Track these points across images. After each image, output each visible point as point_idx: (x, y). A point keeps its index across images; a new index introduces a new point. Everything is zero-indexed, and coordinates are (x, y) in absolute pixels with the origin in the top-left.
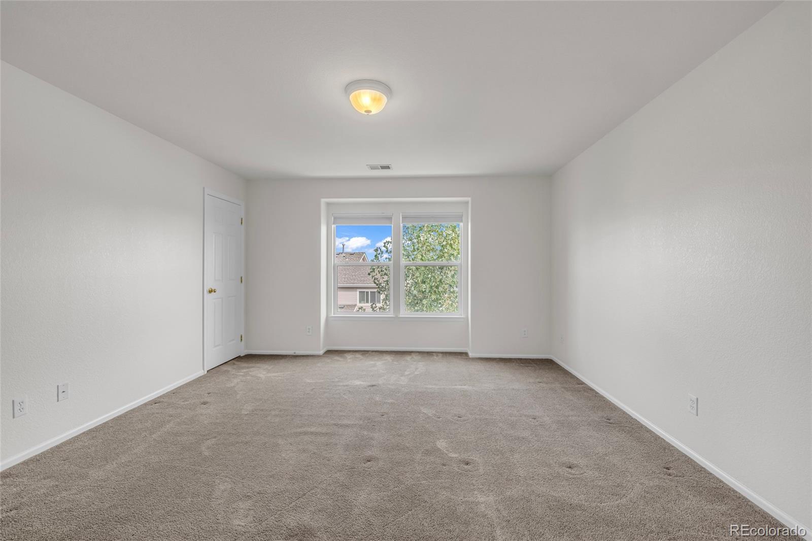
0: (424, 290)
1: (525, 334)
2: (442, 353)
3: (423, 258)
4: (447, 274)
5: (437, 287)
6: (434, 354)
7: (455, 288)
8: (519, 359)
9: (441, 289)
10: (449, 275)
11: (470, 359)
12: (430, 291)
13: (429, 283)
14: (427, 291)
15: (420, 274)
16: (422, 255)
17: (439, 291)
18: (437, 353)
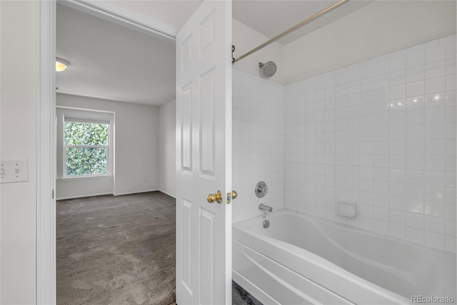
0: (77, 163)
1: (146, 181)
2: (95, 196)
3: (75, 142)
4: (96, 152)
5: (88, 161)
6: (90, 197)
7: (102, 160)
8: (142, 193)
9: (91, 162)
10: (98, 153)
11: (114, 196)
12: (82, 164)
13: (81, 159)
14: (80, 164)
15: (72, 153)
16: (74, 140)
17: (90, 164)
18: (92, 197)
